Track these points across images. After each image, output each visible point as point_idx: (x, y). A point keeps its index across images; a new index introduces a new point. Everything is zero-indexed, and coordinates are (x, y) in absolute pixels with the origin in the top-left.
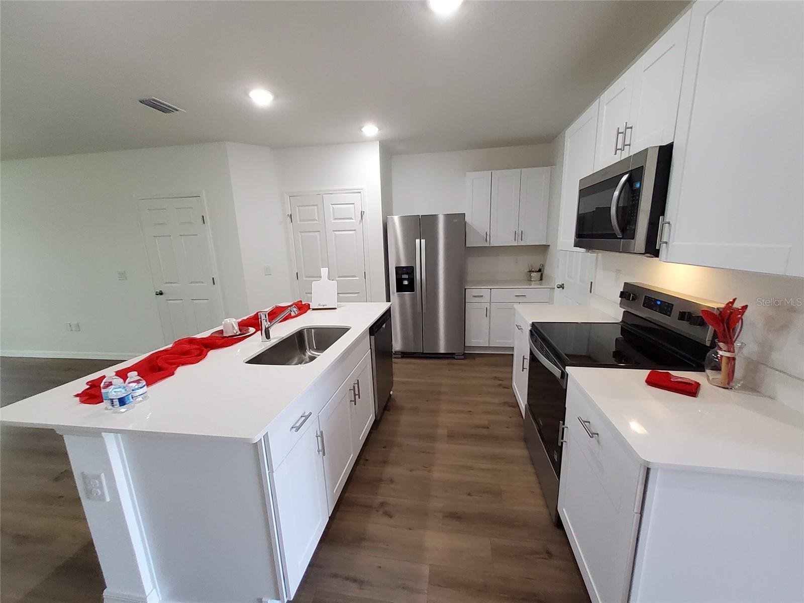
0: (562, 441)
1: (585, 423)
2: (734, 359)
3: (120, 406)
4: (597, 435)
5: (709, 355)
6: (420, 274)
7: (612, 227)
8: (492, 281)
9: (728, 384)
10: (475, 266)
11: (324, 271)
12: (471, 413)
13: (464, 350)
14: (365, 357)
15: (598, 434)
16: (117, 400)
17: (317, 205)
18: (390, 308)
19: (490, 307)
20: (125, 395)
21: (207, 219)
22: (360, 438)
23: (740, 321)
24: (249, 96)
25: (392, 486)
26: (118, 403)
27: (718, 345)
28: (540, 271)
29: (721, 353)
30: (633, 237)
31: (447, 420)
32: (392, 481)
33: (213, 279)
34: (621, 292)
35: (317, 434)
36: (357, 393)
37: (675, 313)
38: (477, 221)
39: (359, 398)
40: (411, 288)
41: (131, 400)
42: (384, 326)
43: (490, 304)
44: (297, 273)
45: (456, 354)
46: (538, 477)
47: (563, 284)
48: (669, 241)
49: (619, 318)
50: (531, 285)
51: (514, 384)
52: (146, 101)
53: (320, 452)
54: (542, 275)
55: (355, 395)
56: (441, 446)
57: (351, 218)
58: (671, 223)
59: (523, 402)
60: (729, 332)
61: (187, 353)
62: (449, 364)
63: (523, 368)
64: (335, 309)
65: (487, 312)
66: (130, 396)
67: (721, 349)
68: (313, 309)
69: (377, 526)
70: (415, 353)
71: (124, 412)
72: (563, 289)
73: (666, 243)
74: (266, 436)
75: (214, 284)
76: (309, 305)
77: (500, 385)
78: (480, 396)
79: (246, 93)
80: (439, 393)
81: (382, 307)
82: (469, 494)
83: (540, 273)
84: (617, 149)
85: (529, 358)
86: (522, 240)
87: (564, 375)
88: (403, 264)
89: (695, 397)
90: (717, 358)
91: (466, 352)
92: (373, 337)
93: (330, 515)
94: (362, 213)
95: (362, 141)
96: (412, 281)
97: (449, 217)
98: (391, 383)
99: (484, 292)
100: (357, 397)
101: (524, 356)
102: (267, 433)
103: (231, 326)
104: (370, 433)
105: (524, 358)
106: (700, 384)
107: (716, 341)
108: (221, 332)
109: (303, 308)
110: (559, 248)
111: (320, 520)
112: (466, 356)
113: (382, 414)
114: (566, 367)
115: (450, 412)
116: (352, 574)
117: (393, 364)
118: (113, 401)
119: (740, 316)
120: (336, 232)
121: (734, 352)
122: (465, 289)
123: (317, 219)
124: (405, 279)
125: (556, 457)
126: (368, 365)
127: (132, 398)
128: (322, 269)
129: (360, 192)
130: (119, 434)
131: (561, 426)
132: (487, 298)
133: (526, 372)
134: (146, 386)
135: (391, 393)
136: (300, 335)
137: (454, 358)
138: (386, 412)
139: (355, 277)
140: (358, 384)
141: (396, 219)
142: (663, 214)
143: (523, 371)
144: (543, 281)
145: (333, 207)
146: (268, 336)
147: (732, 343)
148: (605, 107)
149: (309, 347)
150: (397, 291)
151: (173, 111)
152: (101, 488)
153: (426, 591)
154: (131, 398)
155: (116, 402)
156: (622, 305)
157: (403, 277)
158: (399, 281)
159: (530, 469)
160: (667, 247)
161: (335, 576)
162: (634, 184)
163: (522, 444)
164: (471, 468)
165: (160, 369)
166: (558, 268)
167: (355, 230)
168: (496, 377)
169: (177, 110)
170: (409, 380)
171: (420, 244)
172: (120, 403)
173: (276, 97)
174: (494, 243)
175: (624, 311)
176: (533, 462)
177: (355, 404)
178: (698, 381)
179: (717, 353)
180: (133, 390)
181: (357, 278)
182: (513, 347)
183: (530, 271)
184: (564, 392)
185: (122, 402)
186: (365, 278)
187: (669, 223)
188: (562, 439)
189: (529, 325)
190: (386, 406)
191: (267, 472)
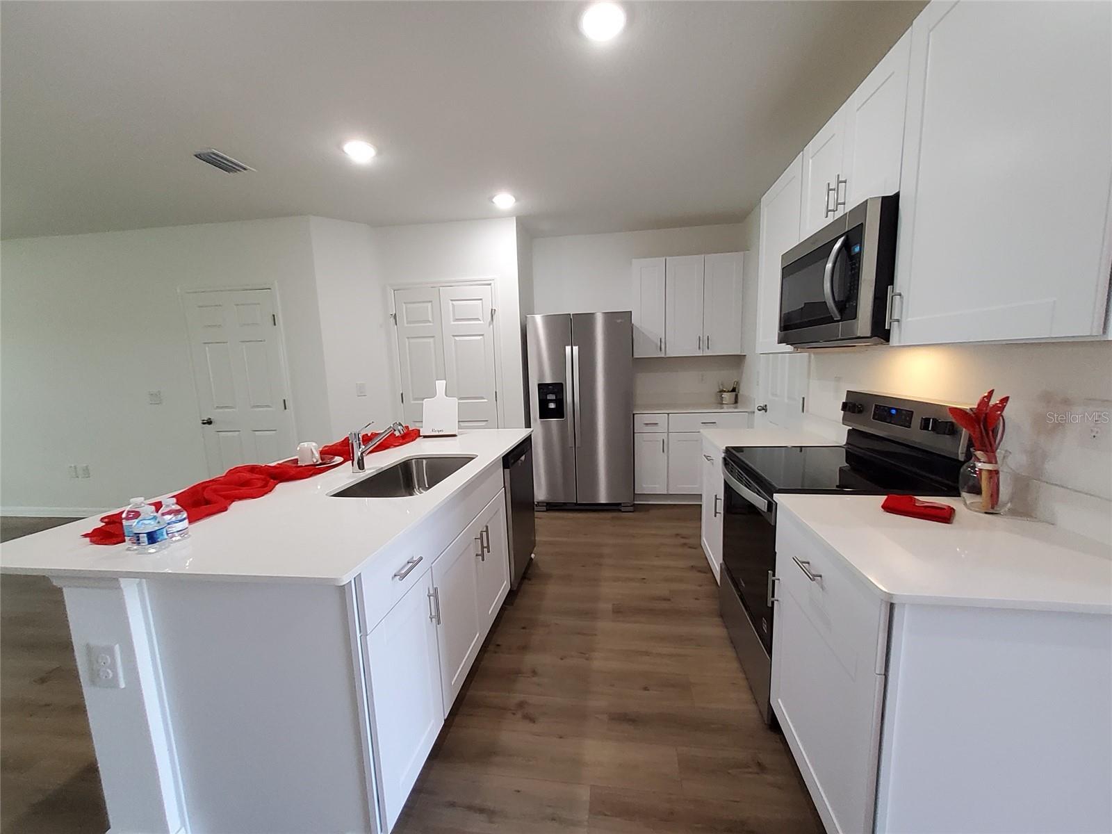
0: (773, 599)
1: (803, 564)
2: (997, 472)
3: (149, 544)
4: (819, 578)
5: (965, 470)
6: (571, 395)
7: (828, 309)
8: (671, 404)
9: (993, 508)
10: (646, 385)
11: (441, 385)
12: (645, 581)
13: (634, 500)
14: (496, 498)
15: (821, 576)
16: (145, 535)
17: (431, 302)
18: (531, 435)
19: (668, 439)
20: (157, 528)
21: (280, 319)
22: (490, 612)
23: (1001, 418)
24: (343, 151)
25: (535, 679)
26: (146, 539)
27: (976, 456)
28: (734, 390)
29: (979, 465)
30: (854, 316)
31: (611, 590)
32: (534, 673)
33: (284, 401)
34: (843, 403)
35: (429, 592)
36: (485, 545)
37: (916, 422)
38: (647, 322)
39: (489, 552)
40: (559, 413)
41: (166, 537)
42: (523, 458)
43: (668, 435)
44: (402, 394)
45: (623, 505)
46: (741, 664)
47: (766, 406)
48: (901, 317)
49: (843, 440)
50: (722, 408)
51: (704, 539)
52: (204, 154)
53: (433, 619)
54: (737, 396)
55: (483, 547)
56: (604, 625)
57: (478, 319)
58: (902, 294)
59: (716, 561)
60: (987, 434)
61: (246, 483)
62: (613, 518)
63: (716, 513)
64: (454, 436)
65: (664, 446)
66: (165, 530)
67: (979, 461)
68: (425, 437)
69: (513, 734)
70: (565, 504)
71: (153, 553)
72: (766, 411)
73: (898, 321)
74: (358, 579)
75: (285, 408)
76: (419, 431)
77: (685, 544)
78: (657, 558)
79: (339, 146)
80: (601, 556)
81: (519, 434)
82: (646, 689)
83: (734, 393)
84: (828, 211)
85: (723, 498)
86: (708, 348)
87: (772, 506)
88: (548, 380)
89: (948, 523)
90: (975, 473)
91: (636, 502)
92: (507, 471)
93: (446, 717)
94: (493, 312)
95: (494, 216)
96: (560, 402)
97: (611, 317)
98: (533, 544)
99: (661, 418)
100: (485, 550)
101: (716, 496)
102: (360, 574)
103: (310, 452)
104: (503, 609)
105: (716, 499)
106: (954, 510)
107: (972, 450)
108: (296, 461)
109: (410, 435)
110: (759, 351)
111: (433, 721)
112: (636, 508)
113: (520, 584)
114: (774, 494)
115: (617, 579)
116: (477, 802)
117: (536, 520)
118: (138, 537)
119: (999, 412)
120: (456, 338)
121: (996, 463)
122: (634, 414)
123: (430, 319)
124: (551, 401)
125: (765, 627)
126: (501, 509)
127: (168, 534)
128: (437, 382)
129: (490, 284)
130: (144, 580)
131: (771, 578)
132: (662, 427)
133: (720, 517)
134: (187, 521)
135: (533, 556)
136: (405, 466)
137: (620, 511)
138: (526, 581)
139: (483, 398)
140: (487, 531)
141: (539, 319)
142: (892, 283)
143: (715, 516)
144: (739, 404)
145: (453, 304)
146: (361, 466)
147: (994, 452)
148: (811, 161)
149: (418, 485)
150: (541, 417)
151: (239, 170)
152: (113, 667)
153: (586, 823)
154: (165, 533)
155: (144, 537)
156: (845, 420)
157: (548, 398)
158: (543, 403)
159: (730, 653)
160: (900, 326)
161: (452, 805)
162: (853, 248)
163: (717, 620)
164: (647, 653)
165: (208, 502)
166: (758, 385)
167: (482, 335)
168: (677, 535)
169: (245, 169)
170: (557, 539)
171: (572, 351)
172: (149, 539)
173: (379, 152)
174: (671, 354)
175: (849, 430)
176: (733, 642)
177: (483, 560)
178: (952, 506)
179: (974, 467)
180: (169, 524)
181: (486, 400)
182: (701, 495)
183: (720, 392)
184: (773, 529)
185: (152, 538)
186: (496, 400)
187: (900, 295)
188: (773, 596)
189: (722, 451)
190: (525, 573)
191: (358, 635)
